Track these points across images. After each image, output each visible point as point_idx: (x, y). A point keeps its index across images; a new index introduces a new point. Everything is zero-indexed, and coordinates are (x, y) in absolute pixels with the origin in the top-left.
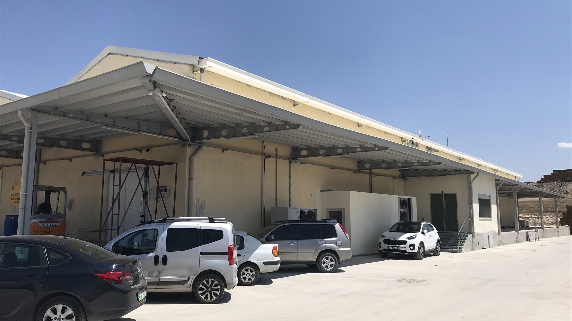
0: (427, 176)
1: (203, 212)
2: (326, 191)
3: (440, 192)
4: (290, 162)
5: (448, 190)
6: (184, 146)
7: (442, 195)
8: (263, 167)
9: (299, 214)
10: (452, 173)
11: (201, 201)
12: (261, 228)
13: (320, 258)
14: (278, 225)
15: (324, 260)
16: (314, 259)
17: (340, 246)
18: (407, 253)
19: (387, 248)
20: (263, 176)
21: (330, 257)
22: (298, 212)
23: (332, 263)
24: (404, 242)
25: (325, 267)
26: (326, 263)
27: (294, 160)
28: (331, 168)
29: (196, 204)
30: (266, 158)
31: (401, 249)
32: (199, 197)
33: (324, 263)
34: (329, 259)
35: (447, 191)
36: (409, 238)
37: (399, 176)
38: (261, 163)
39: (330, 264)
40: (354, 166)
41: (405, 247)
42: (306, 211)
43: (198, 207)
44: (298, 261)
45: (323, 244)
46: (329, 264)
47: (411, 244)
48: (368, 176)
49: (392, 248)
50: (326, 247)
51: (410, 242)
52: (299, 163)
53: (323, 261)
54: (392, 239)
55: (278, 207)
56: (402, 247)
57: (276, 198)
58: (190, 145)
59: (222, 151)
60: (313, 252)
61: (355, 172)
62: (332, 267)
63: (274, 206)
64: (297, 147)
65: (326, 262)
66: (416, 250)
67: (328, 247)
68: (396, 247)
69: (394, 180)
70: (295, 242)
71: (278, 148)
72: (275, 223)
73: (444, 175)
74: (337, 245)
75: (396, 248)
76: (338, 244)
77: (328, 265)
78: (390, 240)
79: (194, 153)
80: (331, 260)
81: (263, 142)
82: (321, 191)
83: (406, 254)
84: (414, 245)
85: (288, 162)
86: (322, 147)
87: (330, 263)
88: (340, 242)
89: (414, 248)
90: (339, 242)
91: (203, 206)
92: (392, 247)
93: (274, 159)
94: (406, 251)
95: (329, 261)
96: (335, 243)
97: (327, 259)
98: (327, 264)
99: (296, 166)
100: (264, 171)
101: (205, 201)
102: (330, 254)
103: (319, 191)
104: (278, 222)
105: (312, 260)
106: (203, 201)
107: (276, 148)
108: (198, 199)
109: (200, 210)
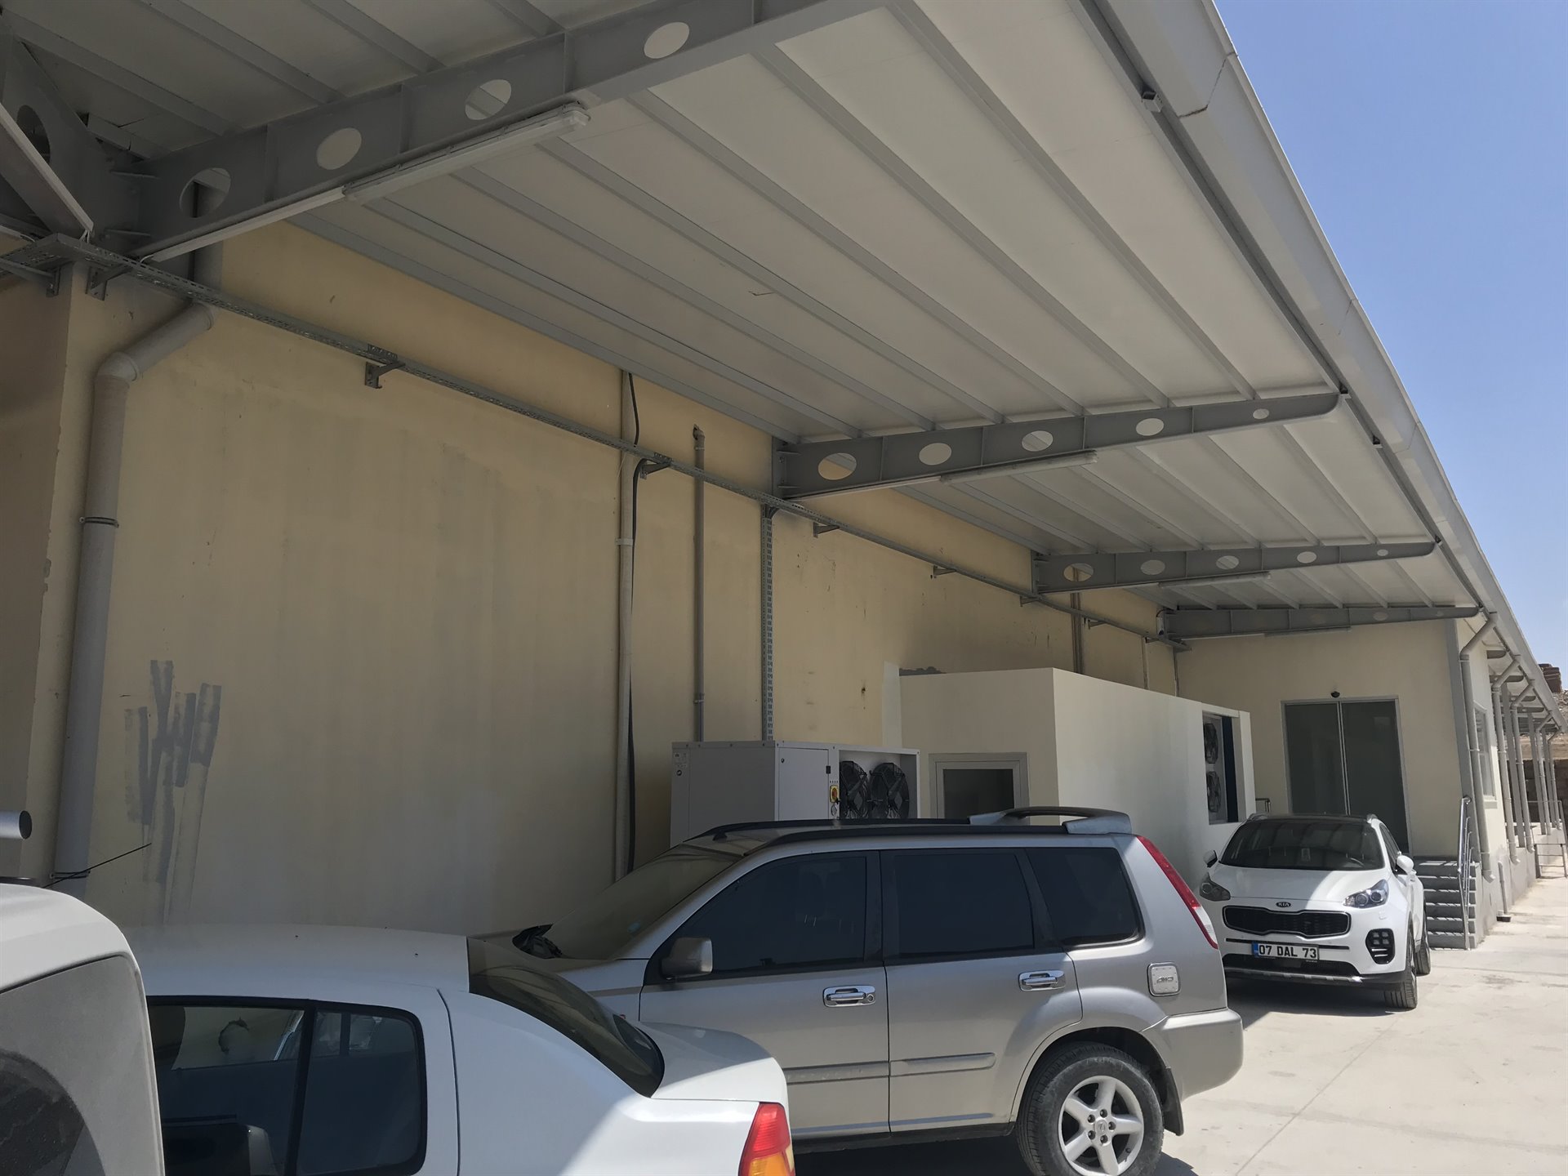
0: (1270, 631)
1: (195, 768)
2: (920, 672)
3: (1324, 696)
4: (768, 512)
5: (1361, 687)
7: (1334, 705)
8: (626, 518)
9: (835, 775)
10: (1378, 617)
11: (183, 685)
13: (1047, 1097)
14: (737, 859)
15: (1073, 1105)
16: (1005, 1110)
17: (1170, 1002)
18: (1357, 979)
19: (1244, 950)
20: (627, 568)
21: (1110, 1086)
22: (828, 770)
23: (1124, 1124)
24: (1337, 923)
25: (1081, 1160)
26: (1087, 1126)
27: (786, 503)
28: (942, 567)
29: (143, 712)
30: (642, 468)
31: (1326, 956)
32: (170, 664)
33: (1072, 1128)
34: (1106, 1101)
35: (1351, 692)
36: (1358, 900)
37: (1161, 633)
38: (614, 493)
39: (1110, 1134)
40: (1019, 572)
41: (1347, 948)
42: (866, 765)
43: (153, 733)
44: (894, 1129)
45: (1062, 985)
46: (1104, 1139)
47: (1371, 933)
49: (1274, 953)
50: (1080, 1009)
51: (1366, 920)
52: (807, 526)
53: (1065, 1114)
54: (1272, 907)
55: (705, 739)
56: (1326, 948)
57: (698, 695)
59: (359, 374)
60: (999, 1053)
61: (1026, 598)
62: (1131, 1158)
63: (686, 734)
64: (799, 442)
65: (1084, 1123)
66: (1398, 964)
67: (1101, 1008)
68: (1300, 946)
69: (1146, 644)
70: (868, 983)
71: (704, 430)
73: (1347, 626)
74: (1152, 995)
75: (1299, 953)
76: (1157, 988)
77: (1096, 1142)
78: (1263, 912)
79: (134, 343)
80: (1120, 1107)
81: (626, 378)
82: (903, 673)
83: (1355, 983)
84: (1385, 935)
85: (753, 512)
87: (1112, 1126)
88: (1170, 972)
89: (1389, 955)
90: (1165, 975)
91: (205, 726)
92: (1274, 947)
93: (686, 483)
94: (1349, 969)
95: (1104, 1114)
96: (1135, 974)
97: (1089, 1095)
98: (1092, 1135)
99: (790, 537)
100: (628, 541)
101: (218, 690)
102: (1108, 1059)
103: (892, 671)
104: (729, 835)
105: (989, 1115)
106: (204, 687)
107: (695, 429)
108: (162, 676)
109: (178, 750)
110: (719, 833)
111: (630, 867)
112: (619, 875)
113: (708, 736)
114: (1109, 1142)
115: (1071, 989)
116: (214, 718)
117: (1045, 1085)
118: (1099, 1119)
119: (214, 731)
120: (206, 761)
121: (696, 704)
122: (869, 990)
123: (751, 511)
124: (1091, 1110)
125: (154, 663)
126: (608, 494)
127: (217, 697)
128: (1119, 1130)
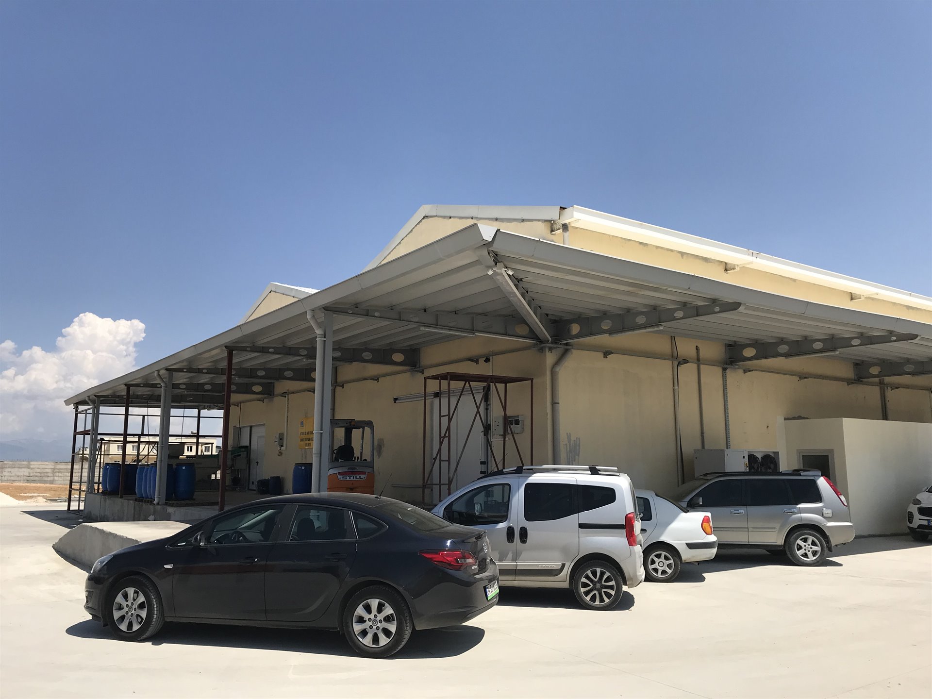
1: (577, 457)
2: (794, 418)
4: (724, 370)
6: (542, 350)
8: (675, 381)
9: (746, 459)
11: (573, 438)
12: (678, 486)
13: (792, 539)
14: (708, 480)
15: (799, 542)
16: (780, 541)
17: (829, 519)
19: (925, 523)
20: (676, 396)
21: (811, 538)
22: (744, 457)
23: (815, 548)
25: (802, 555)
26: (804, 548)
27: (731, 367)
28: (802, 376)
29: (566, 444)
30: (679, 364)
32: (570, 433)
33: (800, 548)
34: (810, 542)
38: (671, 373)
39: (811, 550)
40: (848, 372)
42: (759, 456)
43: (568, 450)
44: (750, 543)
45: (794, 513)
48: (877, 389)
50: (801, 519)
52: (741, 371)
53: (798, 544)
57: (702, 433)
58: (550, 349)
59: (603, 356)
60: (778, 528)
61: (850, 382)
62: (817, 557)
63: (699, 447)
64: (735, 344)
65: (803, 546)
67: (806, 519)
70: (742, 510)
71: (700, 347)
72: (702, 477)
74: (823, 516)
76: (825, 515)
77: (807, 552)
79: (558, 362)
80: (814, 544)
81: (673, 338)
82: (785, 419)
86: (782, 341)
87: (811, 548)
88: (829, 511)
90: (827, 512)
91: (578, 447)
93: (694, 366)
95: (809, 545)
96: (819, 512)
97: (805, 540)
98: (805, 550)
99: (735, 376)
100: (676, 388)
101: (579, 438)
102: (810, 532)
103: (780, 419)
104: (708, 475)
105: (776, 543)
106: (577, 438)
107: (697, 346)
108: (569, 436)
109: (573, 453)
110: (705, 475)
111: (683, 482)
112: (680, 484)
113: (706, 447)
114: (810, 552)
115: (798, 514)
116: (579, 446)
117: (792, 536)
118: (807, 546)
119: (580, 448)
120: (579, 456)
121: (702, 436)
122: (743, 511)
123: (718, 370)
124: (805, 544)
125: (567, 433)
126: (669, 374)
127: (579, 440)
128: (813, 549)
